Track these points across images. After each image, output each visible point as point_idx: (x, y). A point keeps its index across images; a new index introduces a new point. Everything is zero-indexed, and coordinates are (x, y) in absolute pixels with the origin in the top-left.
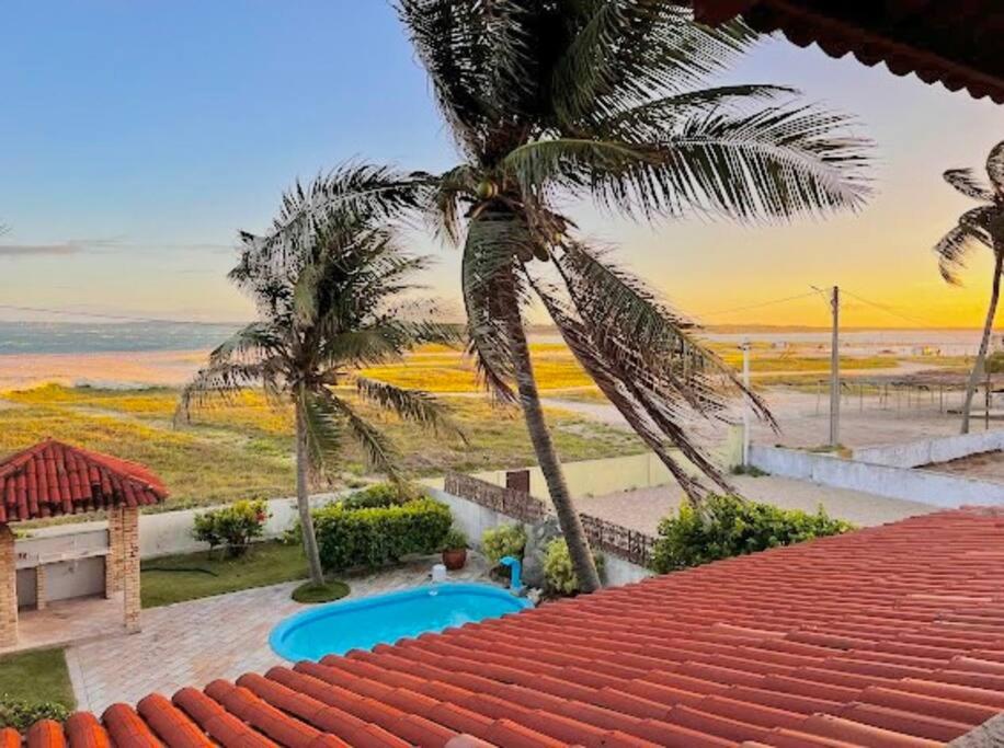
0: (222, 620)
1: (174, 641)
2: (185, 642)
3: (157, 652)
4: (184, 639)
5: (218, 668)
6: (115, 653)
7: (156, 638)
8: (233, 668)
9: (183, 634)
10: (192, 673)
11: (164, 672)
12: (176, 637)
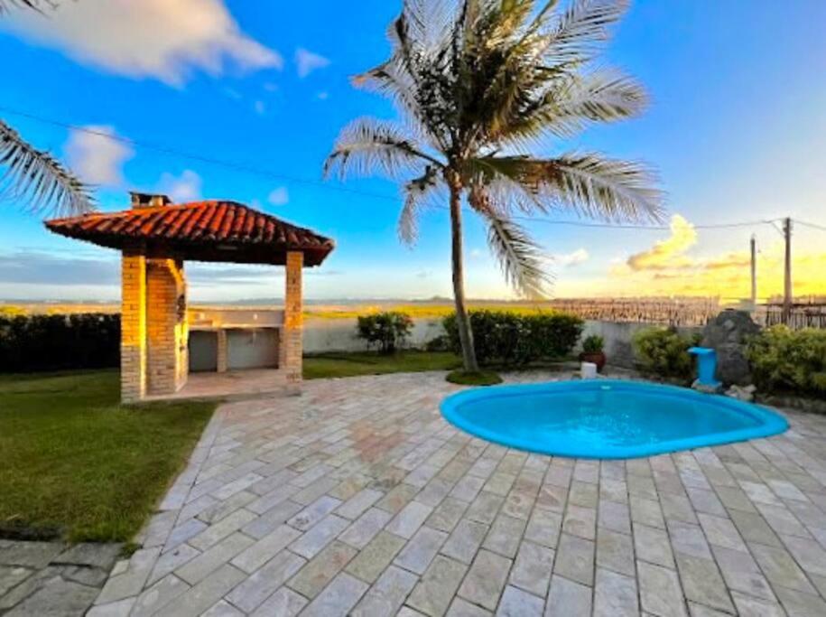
0: (383, 391)
1: (332, 406)
2: (343, 408)
3: (314, 414)
4: (343, 404)
5: (385, 439)
6: (266, 411)
7: (314, 402)
8: (405, 440)
9: (342, 400)
10: (352, 442)
11: (316, 436)
12: (335, 402)
